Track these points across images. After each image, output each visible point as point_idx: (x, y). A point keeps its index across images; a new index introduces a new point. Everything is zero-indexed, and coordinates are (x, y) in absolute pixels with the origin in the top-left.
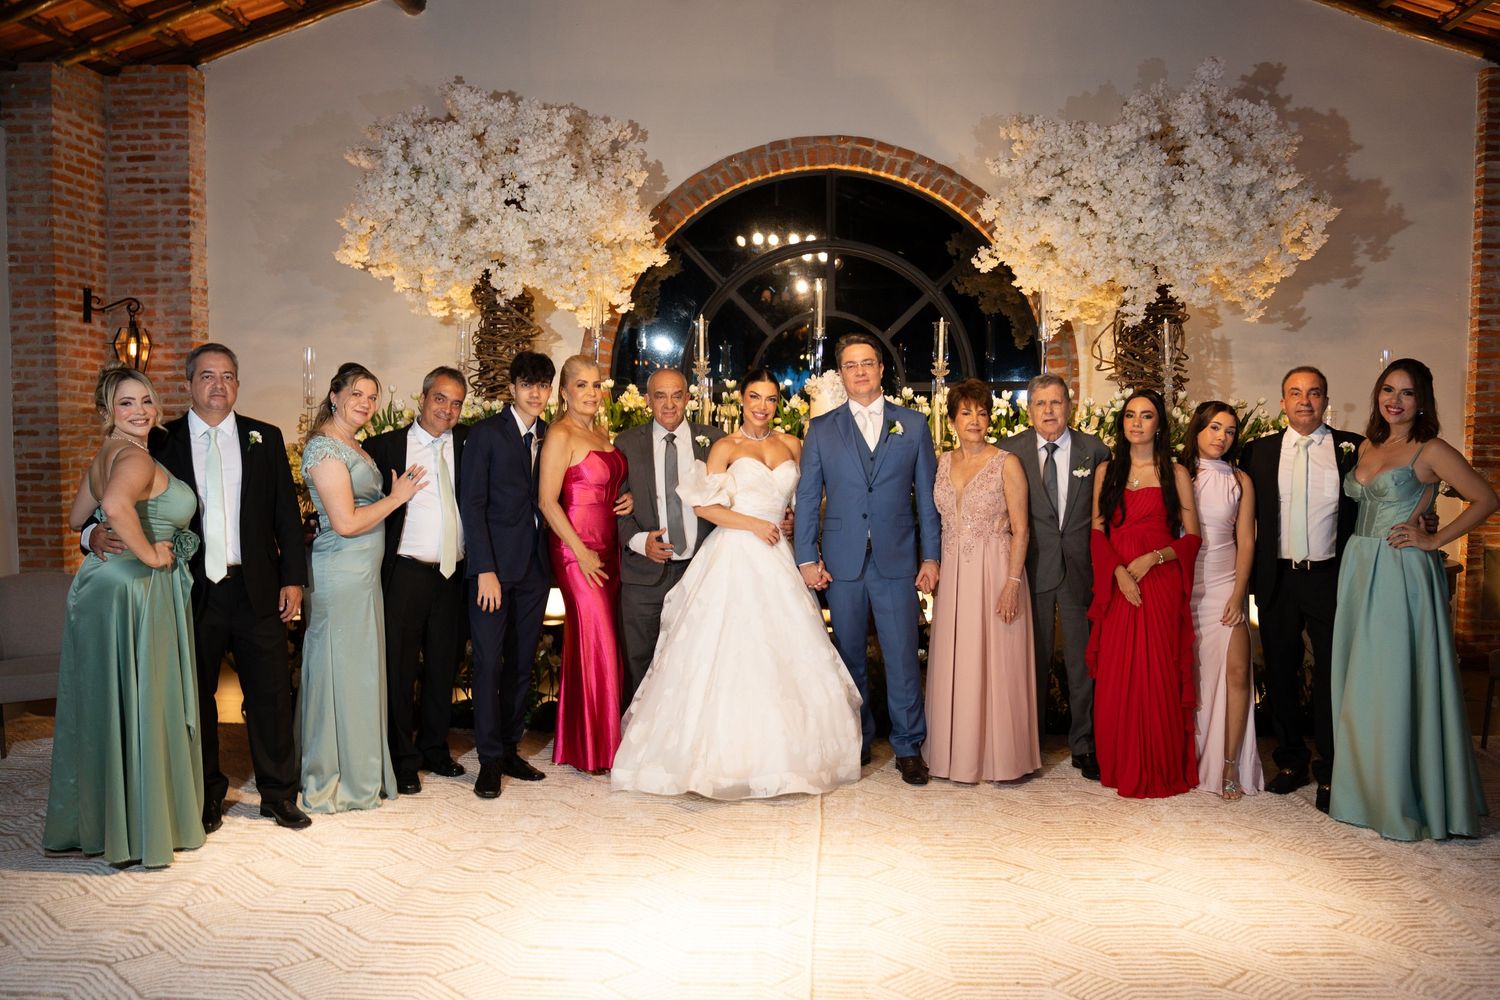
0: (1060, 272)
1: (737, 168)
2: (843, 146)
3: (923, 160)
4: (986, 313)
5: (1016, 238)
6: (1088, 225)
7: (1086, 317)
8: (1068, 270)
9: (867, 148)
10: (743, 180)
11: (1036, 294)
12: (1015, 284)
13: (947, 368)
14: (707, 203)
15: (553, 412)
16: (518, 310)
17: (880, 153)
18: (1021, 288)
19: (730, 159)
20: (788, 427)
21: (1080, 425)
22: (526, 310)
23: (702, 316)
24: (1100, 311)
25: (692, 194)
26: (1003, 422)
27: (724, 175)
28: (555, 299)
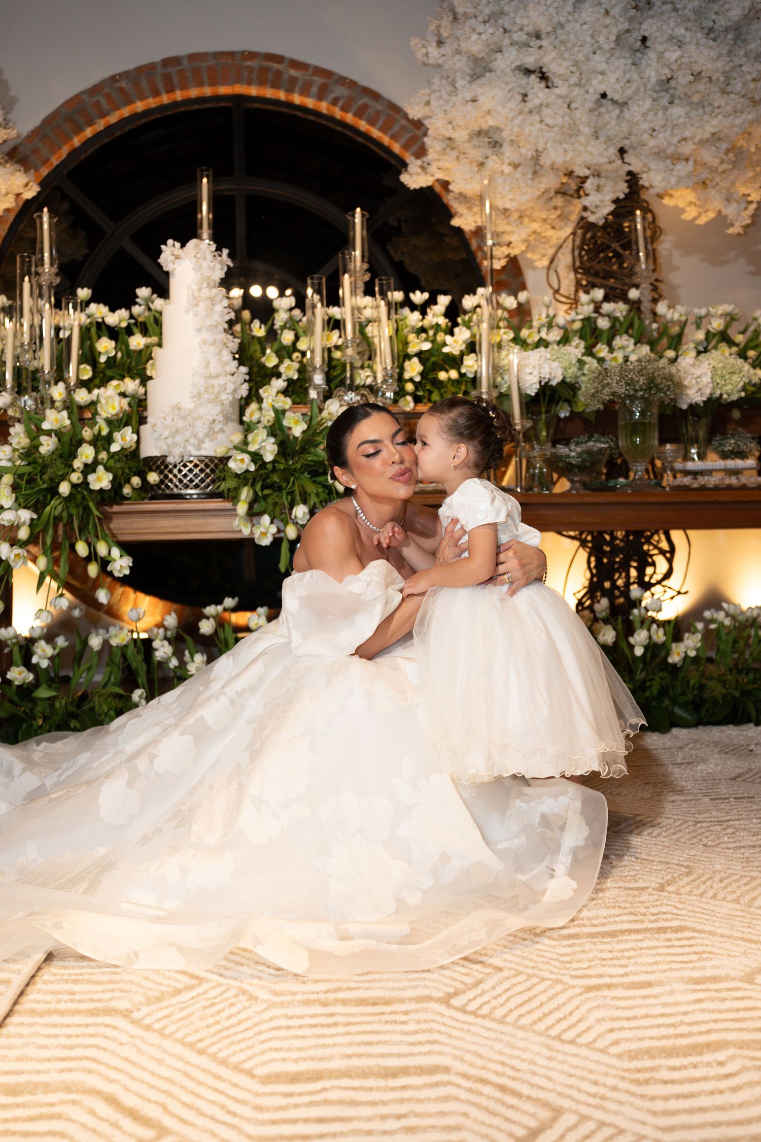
0: (507, 169)
1: (122, 90)
2: (248, 63)
3: (344, 81)
5: (450, 123)
6: (538, 93)
7: (537, 256)
8: (516, 166)
9: (277, 66)
10: (130, 102)
11: (478, 229)
12: (455, 222)
14: (89, 132)
17: (293, 72)
19: (113, 79)
24: (554, 250)
25: (70, 119)
27: (108, 96)
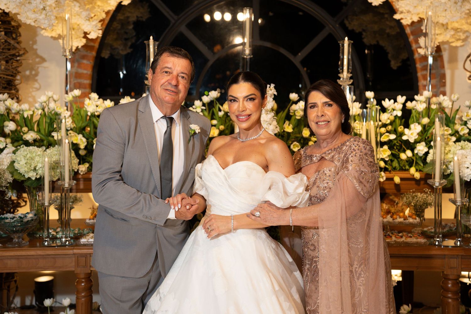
4: (368, 44)
7: (453, 40)
11: (413, 23)
12: (397, 17)
13: (351, 78)
15: (26, 116)
16: (6, 34)
18: (402, 19)
20: (222, 127)
21: (465, 123)
22: (14, 36)
23: (151, 38)
24: (465, 35)
26: (398, 121)
28: (28, 22)
